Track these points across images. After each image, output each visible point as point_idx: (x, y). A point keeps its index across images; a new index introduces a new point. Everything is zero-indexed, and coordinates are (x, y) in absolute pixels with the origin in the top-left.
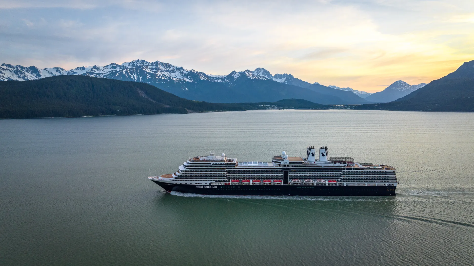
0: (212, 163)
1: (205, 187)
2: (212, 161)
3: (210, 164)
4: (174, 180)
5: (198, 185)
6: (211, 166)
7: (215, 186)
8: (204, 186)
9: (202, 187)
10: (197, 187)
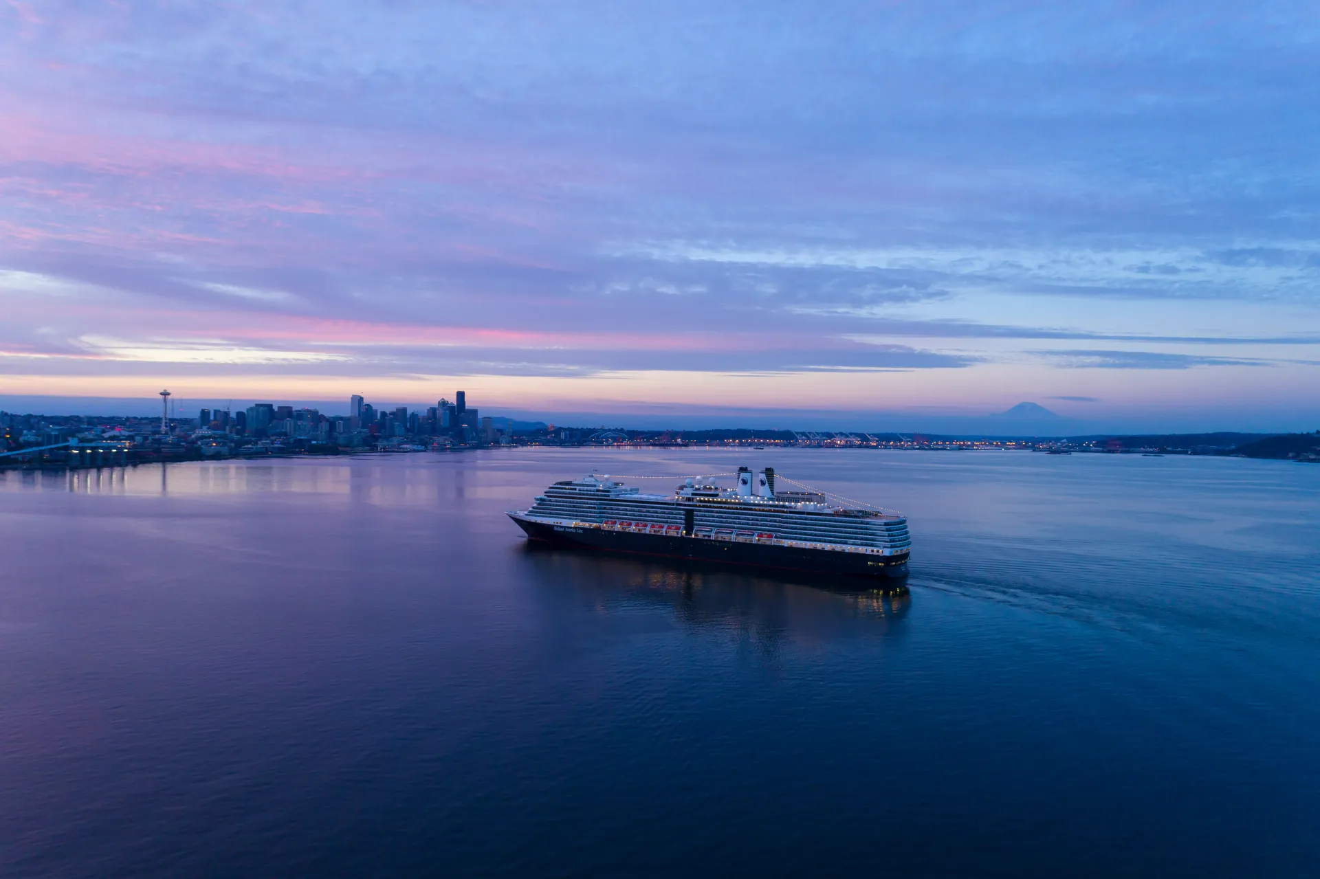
0: (578, 488)
1: (567, 530)
2: (577, 485)
3: (575, 489)
4: (526, 515)
5: (557, 526)
6: (577, 494)
7: (581, 528)
8: (565, 527)
9: (562, 530)
10: (556, 529)
